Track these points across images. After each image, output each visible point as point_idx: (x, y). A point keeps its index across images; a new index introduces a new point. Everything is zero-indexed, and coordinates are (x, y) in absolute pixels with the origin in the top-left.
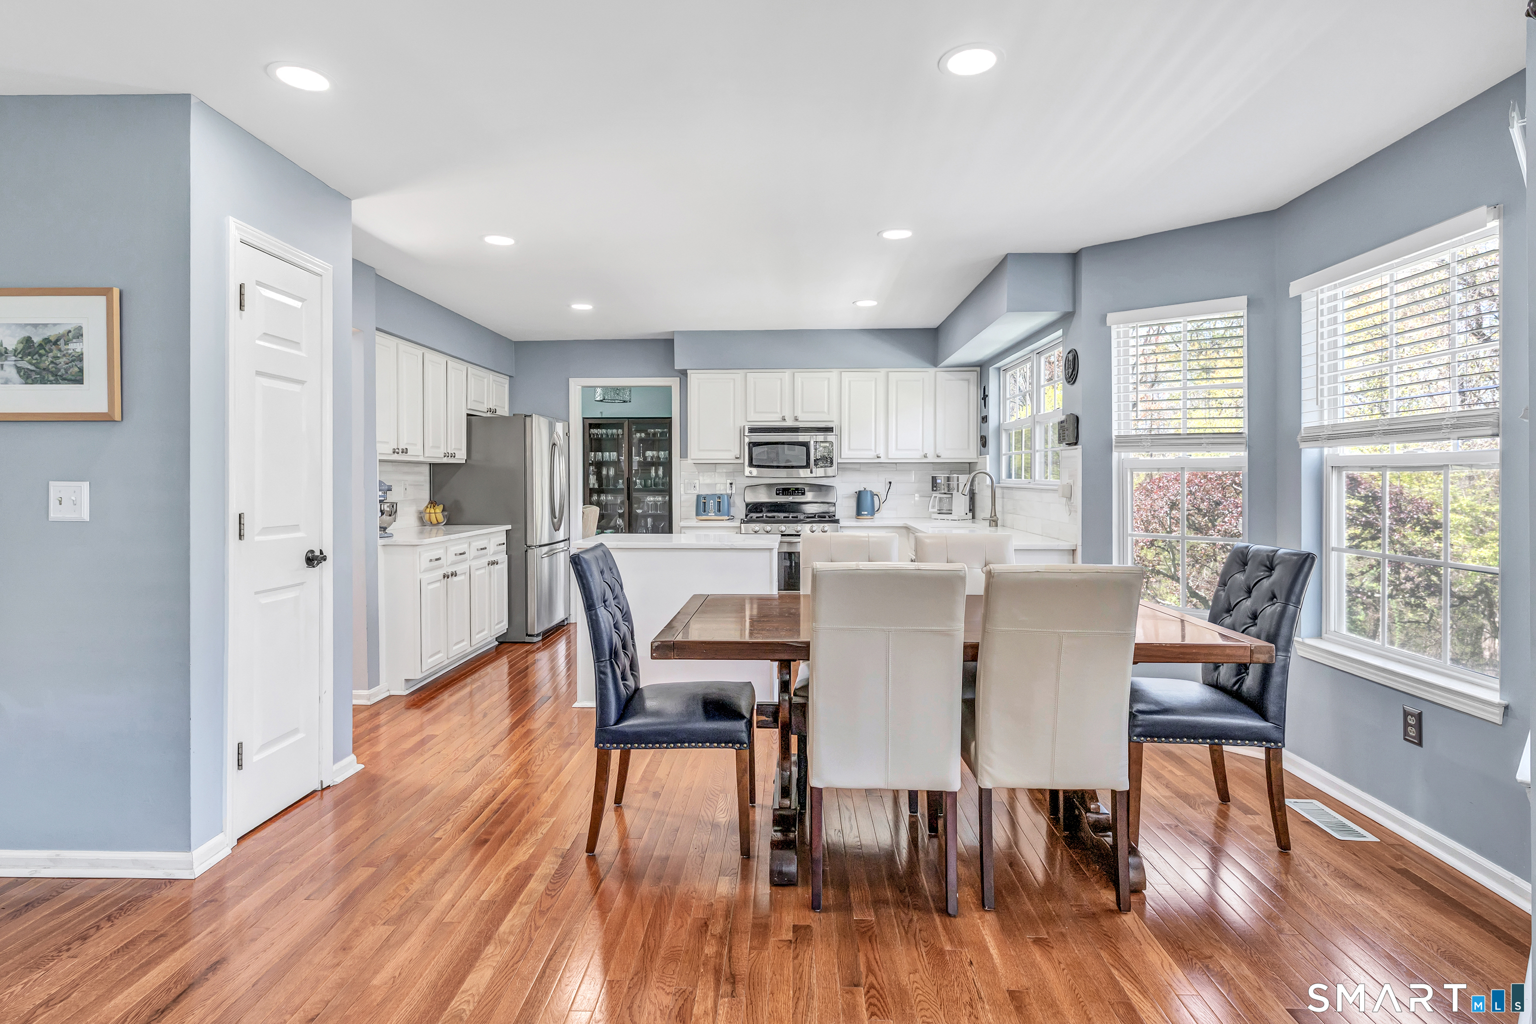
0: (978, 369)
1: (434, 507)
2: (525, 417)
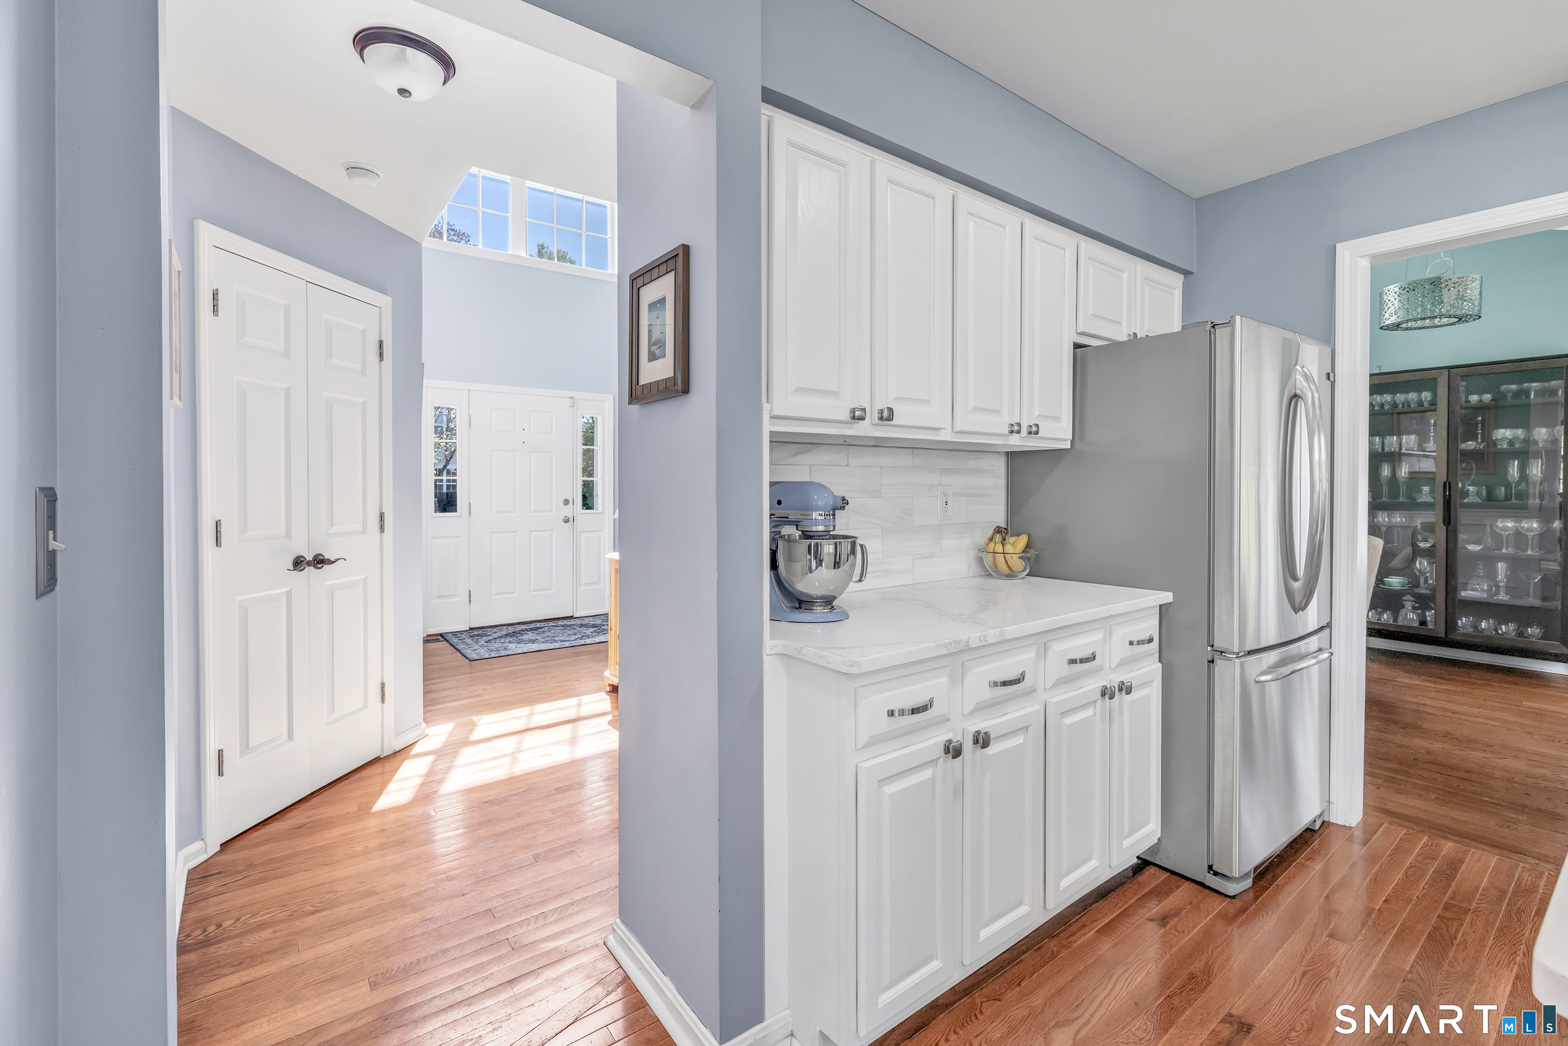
1: (1004, 540)
2: (1213, 330)
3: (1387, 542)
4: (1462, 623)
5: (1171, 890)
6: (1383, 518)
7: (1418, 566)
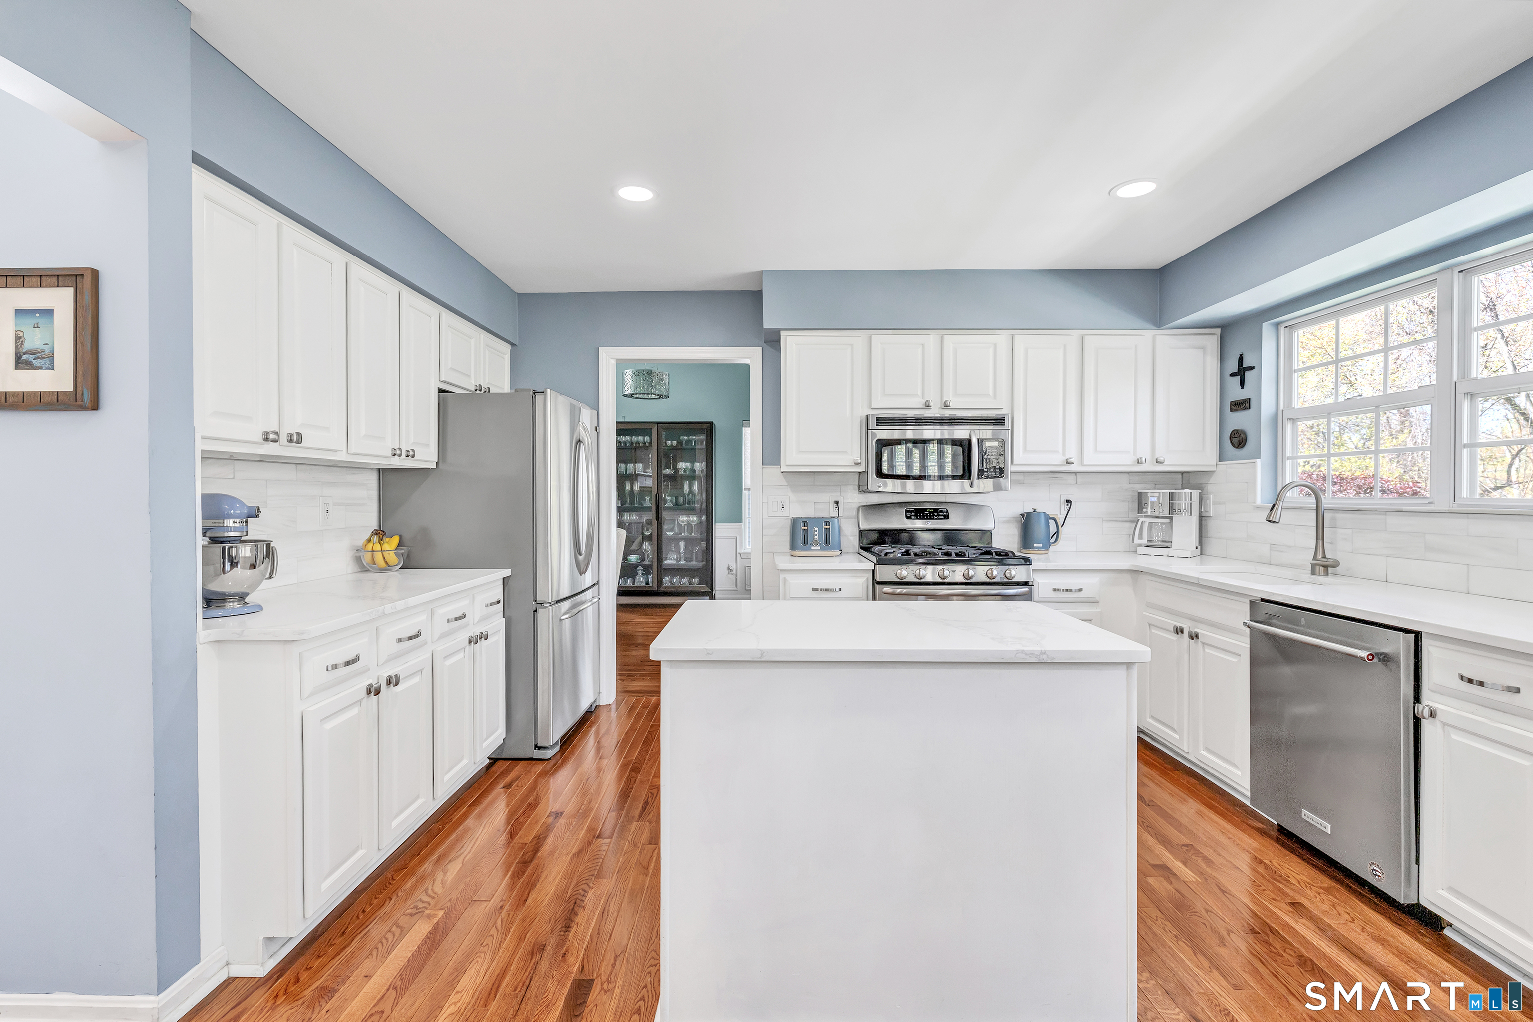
0: (1218, 331)
1: (382, 540)
2: (534, 395)
3: (629, 532)
4: (665, 581)
5: (513, 769)
6: (626, 517)
7: (644, 547)
